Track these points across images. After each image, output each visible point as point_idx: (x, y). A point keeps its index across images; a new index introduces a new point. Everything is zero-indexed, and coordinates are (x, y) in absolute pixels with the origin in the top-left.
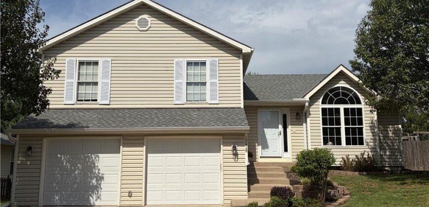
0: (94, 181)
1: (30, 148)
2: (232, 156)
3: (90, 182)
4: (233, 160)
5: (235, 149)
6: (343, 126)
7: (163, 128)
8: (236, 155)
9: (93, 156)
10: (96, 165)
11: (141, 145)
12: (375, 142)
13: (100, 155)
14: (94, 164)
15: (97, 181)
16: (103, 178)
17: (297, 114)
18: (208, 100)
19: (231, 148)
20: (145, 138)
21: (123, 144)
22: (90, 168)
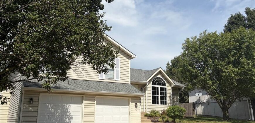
0: (67, 120)
1: (31, 99)
2: (135, 108)
3: (65, 120)
4: (135, 110)
5: (136, 104)
6: (159, 96)
7: (106, 92)
8: (136, 107)
9: (67, 105)
10: (69, 110)
11: (94, 100)
12: (171, 104)
13: (71, 105)
14: (68, 110)
15: (69, 119)
16: (72, 118)
17: (141, 88)
18: (115, 79)
19: (134, 104)
20: (96, 97)
21: (85, 99)
22: (65, 112)
